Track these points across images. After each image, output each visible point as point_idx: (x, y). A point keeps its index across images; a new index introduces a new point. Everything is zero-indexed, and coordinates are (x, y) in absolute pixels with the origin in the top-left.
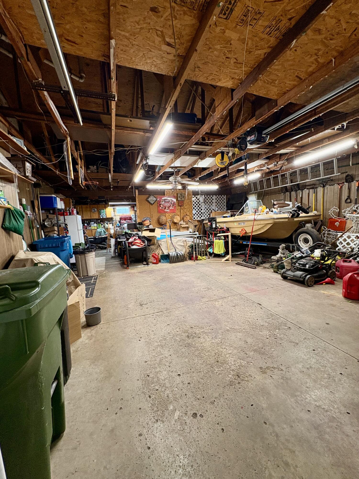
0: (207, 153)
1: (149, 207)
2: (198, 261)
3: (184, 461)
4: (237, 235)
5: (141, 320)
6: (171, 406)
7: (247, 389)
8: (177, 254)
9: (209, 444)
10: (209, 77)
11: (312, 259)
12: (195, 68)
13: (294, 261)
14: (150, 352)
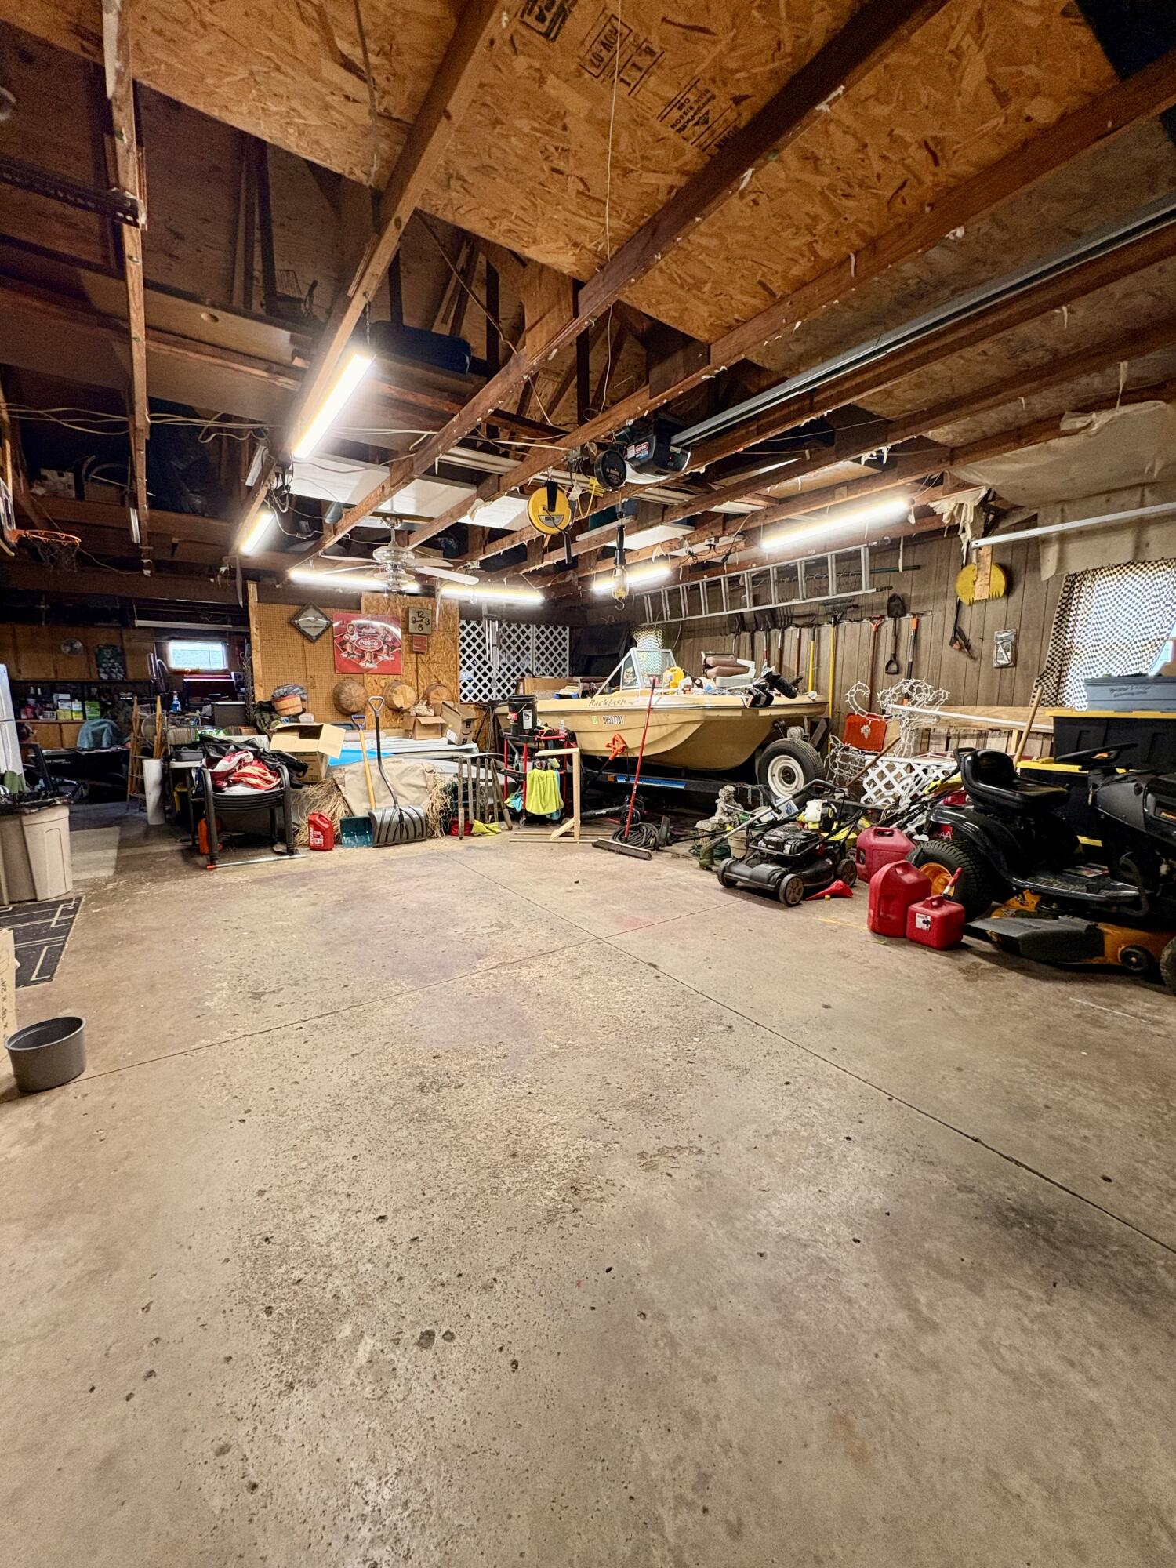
0: (503, 481)
1: (300, 648)
2: (472, 839)
3: (380, 1497)
4: (599, 755)
5: (252, 1050)
6: (347, 1325)
7: (598, 1226)
8: (401, 816)
9: (468, 1419)
10: (497, 222)
11: (799, 827)
12: (450, 177)
13: (755, 833)
14: (280, 1156)
